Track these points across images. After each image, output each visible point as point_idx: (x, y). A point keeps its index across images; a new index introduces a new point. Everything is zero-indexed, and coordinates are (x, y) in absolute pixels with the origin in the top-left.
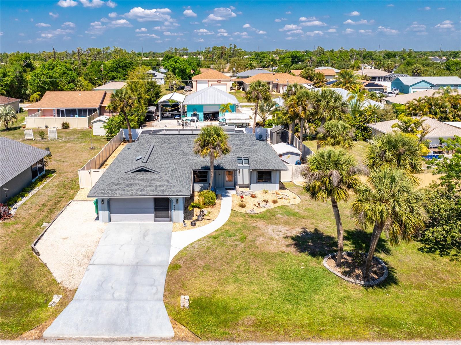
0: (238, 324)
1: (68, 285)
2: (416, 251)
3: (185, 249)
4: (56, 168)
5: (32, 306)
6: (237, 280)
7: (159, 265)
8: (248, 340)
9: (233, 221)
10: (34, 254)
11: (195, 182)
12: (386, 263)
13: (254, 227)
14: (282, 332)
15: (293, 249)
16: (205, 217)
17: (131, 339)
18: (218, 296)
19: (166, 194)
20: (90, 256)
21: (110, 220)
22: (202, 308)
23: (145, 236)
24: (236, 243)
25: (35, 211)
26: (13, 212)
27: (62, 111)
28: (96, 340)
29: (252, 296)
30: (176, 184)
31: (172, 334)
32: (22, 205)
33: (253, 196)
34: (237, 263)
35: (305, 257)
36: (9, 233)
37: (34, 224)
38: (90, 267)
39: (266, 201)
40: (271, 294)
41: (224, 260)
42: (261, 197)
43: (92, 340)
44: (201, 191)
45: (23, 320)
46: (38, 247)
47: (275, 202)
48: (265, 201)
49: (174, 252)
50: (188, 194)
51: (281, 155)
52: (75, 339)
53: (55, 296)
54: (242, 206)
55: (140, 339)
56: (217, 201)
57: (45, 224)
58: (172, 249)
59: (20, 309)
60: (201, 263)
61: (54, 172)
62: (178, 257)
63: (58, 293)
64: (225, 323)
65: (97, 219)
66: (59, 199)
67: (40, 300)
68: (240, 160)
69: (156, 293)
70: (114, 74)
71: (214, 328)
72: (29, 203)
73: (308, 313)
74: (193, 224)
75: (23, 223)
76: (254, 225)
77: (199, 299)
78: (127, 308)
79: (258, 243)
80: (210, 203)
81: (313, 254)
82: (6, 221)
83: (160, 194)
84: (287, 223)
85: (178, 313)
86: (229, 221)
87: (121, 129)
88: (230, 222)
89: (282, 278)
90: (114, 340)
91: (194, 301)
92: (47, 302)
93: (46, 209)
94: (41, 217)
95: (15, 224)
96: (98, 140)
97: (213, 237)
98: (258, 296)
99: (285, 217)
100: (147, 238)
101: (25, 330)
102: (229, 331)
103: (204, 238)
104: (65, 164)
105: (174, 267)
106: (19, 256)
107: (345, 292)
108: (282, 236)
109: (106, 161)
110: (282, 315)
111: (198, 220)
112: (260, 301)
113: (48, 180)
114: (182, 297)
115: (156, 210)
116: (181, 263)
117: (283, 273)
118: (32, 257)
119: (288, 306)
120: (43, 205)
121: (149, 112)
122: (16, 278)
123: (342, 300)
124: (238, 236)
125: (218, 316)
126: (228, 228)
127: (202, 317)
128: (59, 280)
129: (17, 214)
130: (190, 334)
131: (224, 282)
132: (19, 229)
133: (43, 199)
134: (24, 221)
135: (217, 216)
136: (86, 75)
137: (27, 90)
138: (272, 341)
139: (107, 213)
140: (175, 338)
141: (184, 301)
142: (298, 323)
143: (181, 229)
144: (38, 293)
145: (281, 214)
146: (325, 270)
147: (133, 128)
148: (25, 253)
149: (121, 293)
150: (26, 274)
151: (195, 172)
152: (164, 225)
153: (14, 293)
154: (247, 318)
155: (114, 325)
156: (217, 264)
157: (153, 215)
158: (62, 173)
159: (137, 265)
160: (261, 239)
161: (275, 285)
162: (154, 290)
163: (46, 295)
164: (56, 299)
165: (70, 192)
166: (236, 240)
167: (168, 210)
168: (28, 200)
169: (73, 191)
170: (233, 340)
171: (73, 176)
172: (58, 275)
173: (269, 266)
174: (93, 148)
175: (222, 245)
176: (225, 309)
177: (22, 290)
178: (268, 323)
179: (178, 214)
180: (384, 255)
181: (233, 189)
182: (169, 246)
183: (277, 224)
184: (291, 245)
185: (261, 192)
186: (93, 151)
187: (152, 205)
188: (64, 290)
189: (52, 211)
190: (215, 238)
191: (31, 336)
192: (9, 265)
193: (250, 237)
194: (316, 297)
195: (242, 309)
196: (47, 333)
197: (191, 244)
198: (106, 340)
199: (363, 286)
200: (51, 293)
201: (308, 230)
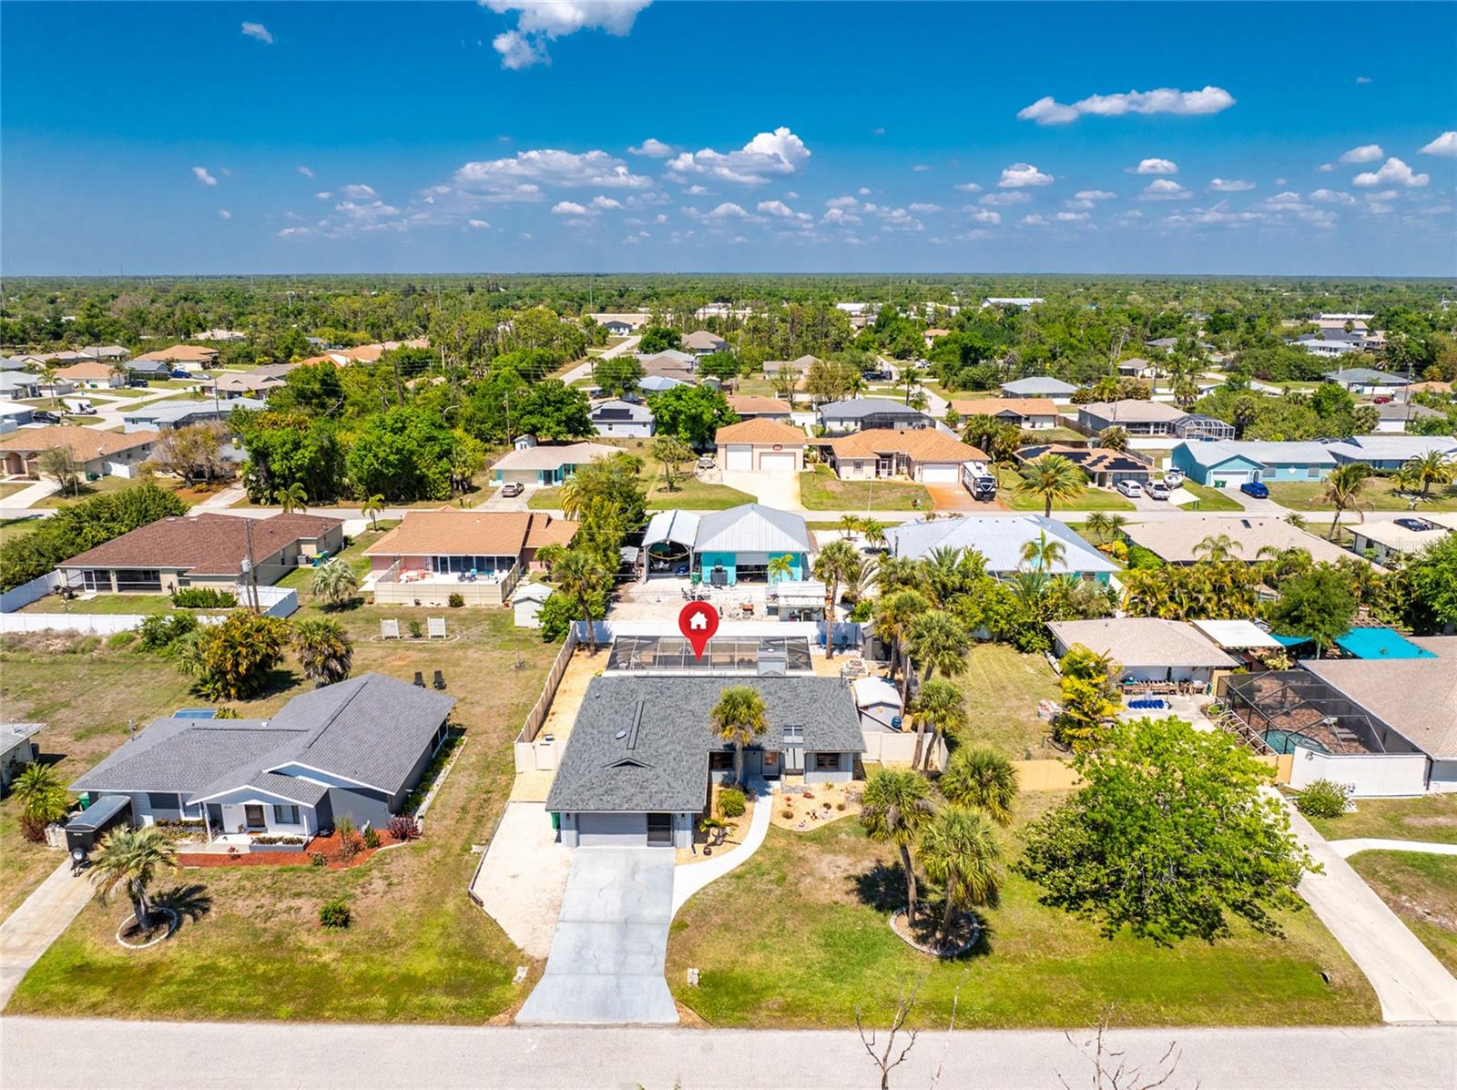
0: (760, 1008)
1: (535, 951)
2: (1034, 902)
3: (694, 896)
4: (465, 724)
5: (490, 982)
6: (765, 947)
7: (658, 923)
8: (771, 1027)
9: (769, 845)
10: (473, 903)
11: (712, 767)
12: (982, 923)
13: (800, 858)
14: (814, 1018)
15: (854, 898)
16: (727, 838)
17: (626, 1026)
18: (738, 970)
19: (665, 809)
20: (557, 907)
21: (578, 844)
22: (716, 986)
23: (634, 873)
24: (770, 887)
25: (453, 822)
26: (420, 825)
27: (444, 560)
28: (583, 1027)
29: (783, 970)
30: (680, 789)
31: (676, 1019)
32: (429, 809)
33: (808, 796)
34: (768, 920)
35: (868, 910)
36: (425, 865)
37: (457, 849)
38: (560, 925)
39: (828, 806)
40: (809, 967)
41: (750, 914)
42: (821, 796)
43: (577, 1026)
44: (723, 784)
45: (484, 1000)
46: (477, 891)
47: (841, 808)
48: (825, 805)
49: (678, 902)
50: (699, 809)
51: (866, 708)
52: (557, 1026)
53: (519, 968)
54: (788, 816)
55: (638, 1026)
56: (748, 805)
57: (475, 848)
58: (675, 895)
59: (475, 987)
60: (717, 920)
61: (462, 731)
62: (684, 911)
63: (522, 964)
64: (743, 1006)
65: (558, 840)
66: (485, 796)
67: (499, 974)
68: (787, 730)
69: (655, 965)
70: (534, 420)
71: (730, 1012)
72: (438, 805)
73: (853, 993)
74: (707, 853)
75: (441, 847)
76: (801, 853)
77: (712, 972)
78: (618, 986)
79: (802, 887)
80: (735, 811)
81: (879, 908)
82: (413, 842)
83: (657, 807)
84: (852, 851)
85: (684, 992)
86: (764, 845)
87: (572, 623)
88: (765, 849)
89: (827, 945)
90: (605, 1027)
91: (705, 976)
92: (509, 977)
93: (469, 817)
94: (466, 833)
95: (429, 848)
96: (527, 640)
97: (737, 876)
98: (791, 970)
99: (853, 838)
100: (638, 877)
101: (491, 1014)
102: (749, 1016)
103: (723, 877)
104: (478, 710)
105: (678, 926)
106: (451, 905)
107: (909, 964)
108: (840, 874)
109: (550, 703)
110: (818, 996)
111: (714, 844)
112: (794, 976)
113: (457, 752)
114: (690, 970)
115: (650, 830)
116: (688, 920)
117: (830, 937)
118: (471, 907)
119: (829, 984)
120: (463, 809)
121: (625, 563)
122: (456, 942)
123: (903, 977)
124: (775, 875)
125: (736, 997)
126: (760, 858)
127: (715, 997)
128: (519, 946)
129: (425, 828)
130: (698, 1019)
131: (747, 949)
132: (438, 858)
133: (458, 796)
134: (440, 842)
135: (745, 835)
136: (469, 420)
137: (346, 475)
138: (800, 1028)
139: (574, 833)
140: (682, 1025)
141: (692, 976)
142: (837, 1007)
143: (689, 861)
144: (495, 963)
145: (847, 833)
146: (889, 932)
147: (596, 617)
148: (458, 901)
149: (608, 964)
150: (469, 935)
151: (712, 755)
152: (662, 854)
153: (460, 964)
154: (773, 999)
155: (603, 1008)
156: (740, 922)
157: (646, 836)
158: (478, 735)
159: (626, 922)
160: (809, 880)
161: (816, 955)
162: (652, 961)
163: (505, 967)
164: (521, 973)
165: (503, 779)
166: (771, 881)
167: (669, 829)
168: (435, 800)
169: (504, 778)
170: (752, 1027)
171: (497, 742)
172: (517, 936)
173: (812, 926)
174: (521, 666)
175: (749, 890)
176: (746, 987)
177: (470, 959)
178: (798, 1006)
179: (684, 836)
180: (987, 908)
181: (777, 778)
182: (671, 892)
183: (835, 852)
184: (852, 891)
185: (822, 785)
186: (521, 674)
187: (644, 822)
188: (529, 960)
189: (479, 821)
190: (739, 877)
191: (501, 1021)
192: (441, 920)
193: (791, 878)
194: (869, 972)
195: (768, 987)
196: (519, 1018)
197: (703, 889)
198: (595, 1027)
199: (939, 957)
200: (510, 962)
201: (884, 864)
